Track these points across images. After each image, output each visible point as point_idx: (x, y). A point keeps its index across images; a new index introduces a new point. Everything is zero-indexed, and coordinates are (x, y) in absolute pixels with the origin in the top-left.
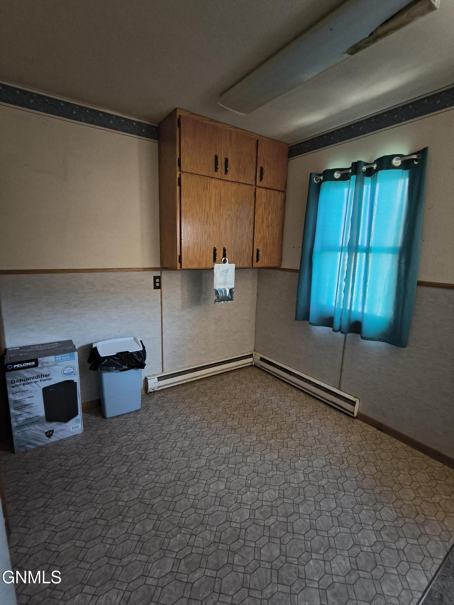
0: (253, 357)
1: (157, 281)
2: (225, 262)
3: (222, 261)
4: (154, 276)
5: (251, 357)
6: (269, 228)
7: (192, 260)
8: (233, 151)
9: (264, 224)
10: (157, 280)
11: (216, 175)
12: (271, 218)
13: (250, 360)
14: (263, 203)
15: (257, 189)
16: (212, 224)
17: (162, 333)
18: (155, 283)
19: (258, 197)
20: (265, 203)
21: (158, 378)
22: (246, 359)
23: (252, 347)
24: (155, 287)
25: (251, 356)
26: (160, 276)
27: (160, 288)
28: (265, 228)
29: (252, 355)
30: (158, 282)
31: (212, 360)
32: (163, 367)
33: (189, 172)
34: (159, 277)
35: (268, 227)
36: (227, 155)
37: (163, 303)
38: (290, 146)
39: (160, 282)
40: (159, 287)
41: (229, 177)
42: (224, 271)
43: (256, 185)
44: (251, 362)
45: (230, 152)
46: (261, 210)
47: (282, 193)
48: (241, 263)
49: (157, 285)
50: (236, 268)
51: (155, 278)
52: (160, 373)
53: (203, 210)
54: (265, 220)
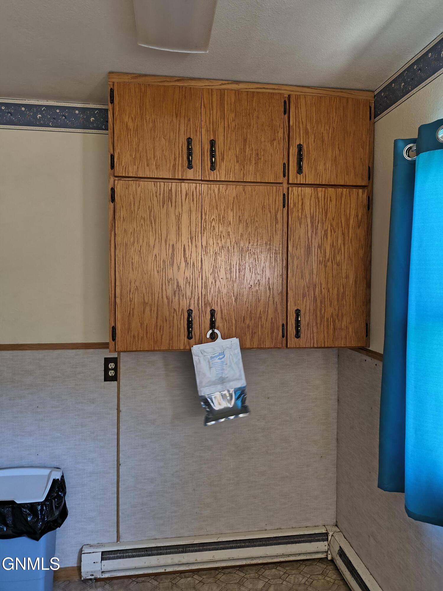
0: (328, 541)
1: (110, 367)
2: (213, 337)
3: (208, 336)
4: (105, 358)
5: (323, 540)
6: (326, 266)
7: (138, 335)
8: (229, 126)
9: (314, 258)
10: (111, 365)
11: (190, 174)
12: (332, 246)
13: (322, 546)
14: (308, 216)
15: (290, 189)
16: (183, 264)
17: (118, 465)
18: (106, 370)
19: (294, 205)
20: (312, 217)
21: (102, 552)
22: (310, 541)
23: (329, 517)
24: (107, 378)
25: (323, 537)
26: (117, 358)
27: (116, 380)
28: (315, 266)
29: (327, 534)
30: (112, 369)
31: (228, 532)
32: (118, 532)
33: (131, 175)
34: (115, 361)
35: (323, 263)
36: (214, 135)
37: (121, 409)
38: (376, 93)
39: (116, 369)
40: (115, 378)
41: (220, 174)
42: (216, 357)
43: (288, 183)
44: (322, 552)
45: (221, 130)
46: (302, 231)
47: (360, 191)
48: (256, 340)
49: (111, 373)
50: (243, 348)
51: (107, 361)
52: (112, 544)
53: (163, 242)
54: (314, 250)
